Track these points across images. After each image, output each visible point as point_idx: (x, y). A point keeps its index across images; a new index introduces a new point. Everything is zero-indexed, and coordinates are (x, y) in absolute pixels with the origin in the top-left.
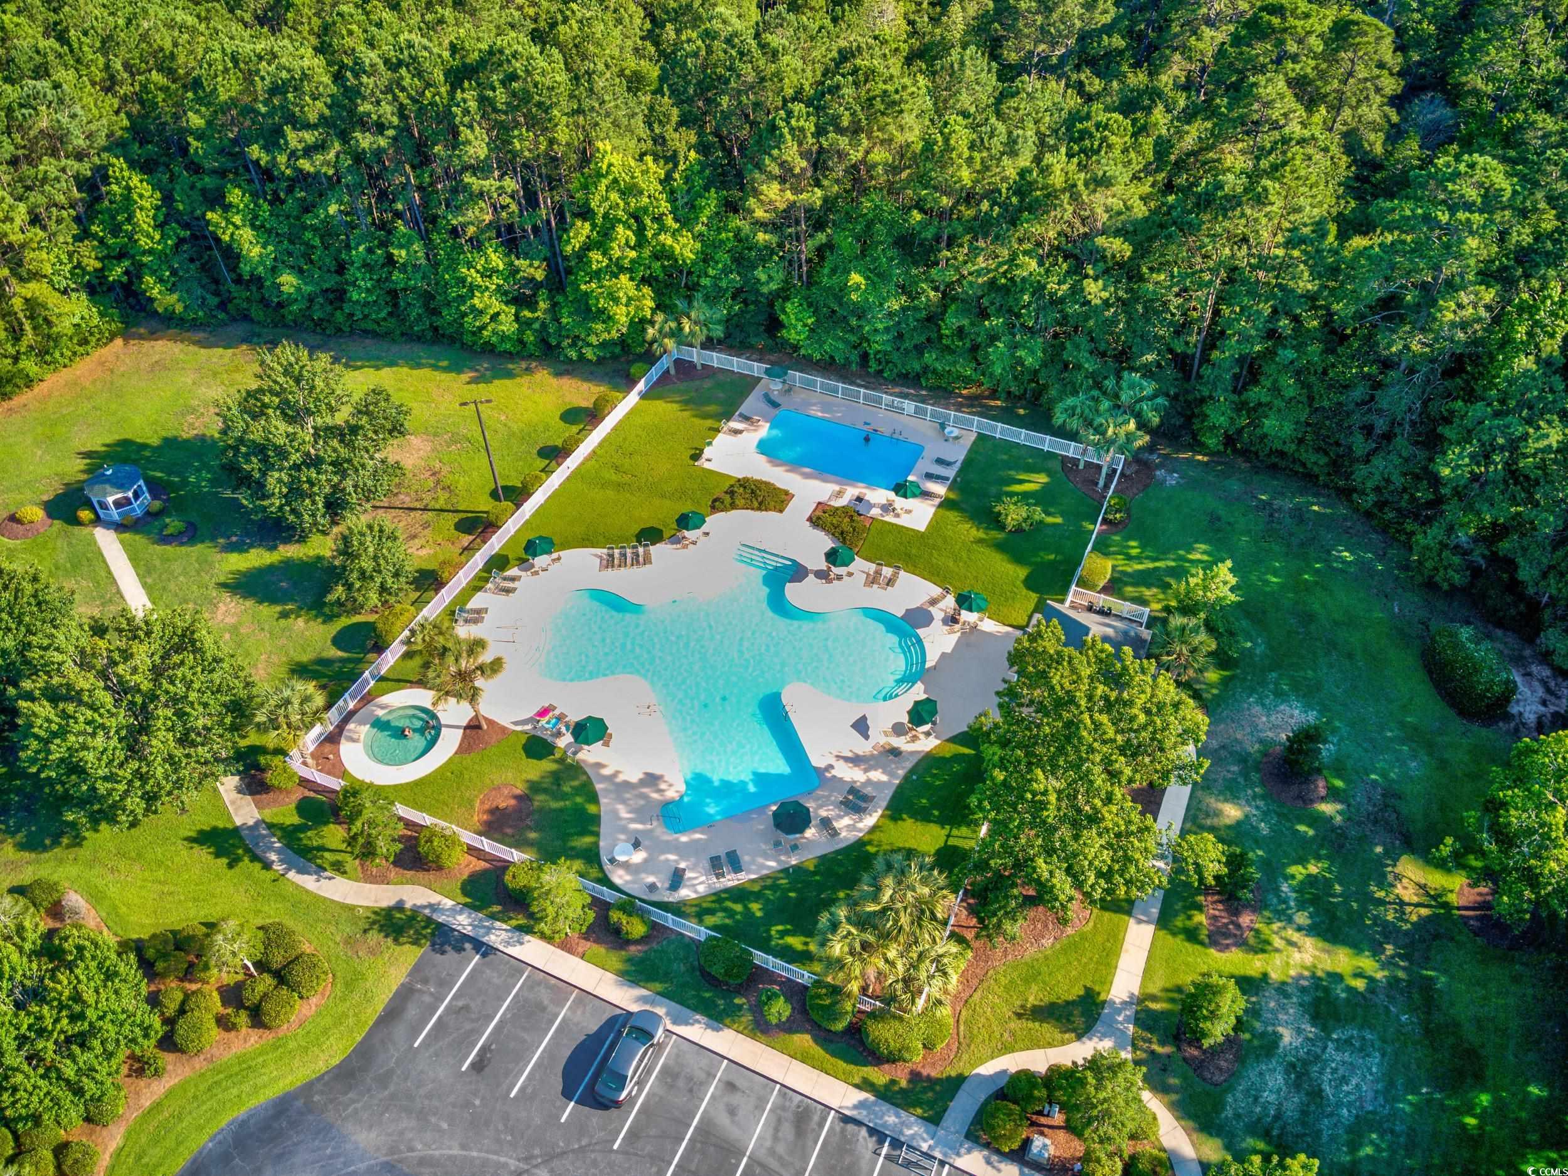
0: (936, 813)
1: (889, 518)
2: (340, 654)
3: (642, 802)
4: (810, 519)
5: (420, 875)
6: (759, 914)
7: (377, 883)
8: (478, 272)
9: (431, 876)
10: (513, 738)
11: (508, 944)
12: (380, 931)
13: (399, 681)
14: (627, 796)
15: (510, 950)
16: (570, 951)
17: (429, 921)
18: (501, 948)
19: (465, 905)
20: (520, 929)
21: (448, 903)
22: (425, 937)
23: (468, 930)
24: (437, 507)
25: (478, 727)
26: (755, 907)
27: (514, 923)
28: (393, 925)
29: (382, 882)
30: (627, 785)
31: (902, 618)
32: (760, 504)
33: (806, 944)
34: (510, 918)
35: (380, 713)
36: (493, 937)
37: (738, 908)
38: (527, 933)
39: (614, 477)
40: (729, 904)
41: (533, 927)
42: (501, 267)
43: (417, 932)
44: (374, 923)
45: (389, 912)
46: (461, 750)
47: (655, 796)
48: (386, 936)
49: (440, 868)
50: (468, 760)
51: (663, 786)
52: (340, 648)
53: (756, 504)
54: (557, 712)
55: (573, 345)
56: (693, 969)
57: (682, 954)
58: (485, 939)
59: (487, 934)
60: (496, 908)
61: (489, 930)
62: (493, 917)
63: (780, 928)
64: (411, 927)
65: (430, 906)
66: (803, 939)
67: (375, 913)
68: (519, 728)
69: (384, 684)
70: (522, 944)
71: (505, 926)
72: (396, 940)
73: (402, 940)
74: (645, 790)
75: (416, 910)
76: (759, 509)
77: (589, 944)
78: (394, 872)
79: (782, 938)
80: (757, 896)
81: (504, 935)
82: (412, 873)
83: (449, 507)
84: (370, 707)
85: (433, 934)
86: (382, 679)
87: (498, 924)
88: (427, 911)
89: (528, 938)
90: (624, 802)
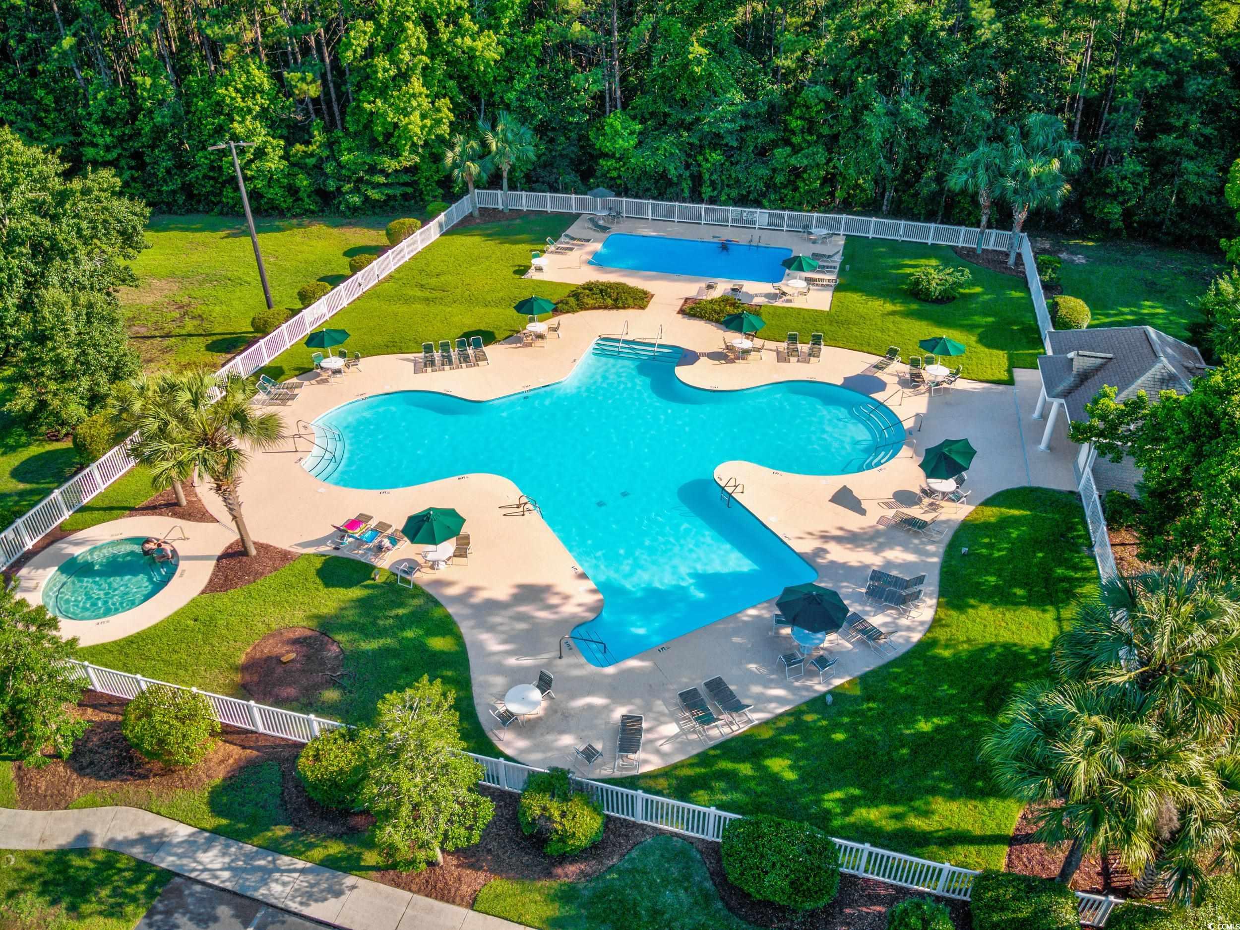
0: (1019, 592)
1: (778, 303)
2: (21, 486)
3: (522, 626)
4: (682, 312)
5: (129, 788)
6: (790, 776)
7: (46, 807)
8: (237, 91)
9: (151, 788)
10: (299, 565)
11: (309, 897)
12: (41, 894)
13: (111, 508)
14: (497, 619)
15: (315, 910)
16: (445, 895)
17: (141, 868)
18: (294, 906)
19: (216, 832)
20: (331, 864)
21: (183, 831)
22: (133, 899)
23: (224, 879)
24: (184, 332)
25: (245, 553)
26: (778, 765)
27: (318, 853)
28: (68, 880)
29: (57, 806)
30: (492, 606)
31: (843, 386)
32: (616, 300)
33: (897, 817)
34: (311, 846)
35: (77, 551)
36: (276, 888)
37: (745, 769)
38: (348, 870)
39: (419, 294)
40: (725, 765)
41: (359, 857)
42: (266, 86)
43: (116, 892)
44: (30, 879)
45: (60, 857)
46: (214, 586)
47: (543, 615)
48: (54, 902)
49: (168, 770)
50: (224, 600)
51: (554, 600)
52: (22, 480)
53: (610, 302)
54: (373, 524)
55: (356, 190)
56: (707, 897)
57: (675, 872)
58: (261, 893)
59: (264, 882)
60: (280, 831)
61: (267, 874)
62: (275, 848)
63: (838, 795)
64: (102, 884)
65: (144, 839)
66: (886, 809)
67: (35, 861)
68: (311, 550)
69: (87, 515)
70: (338, 894)
71: (300, 864)
72: (73, 908)
73: (85, 908)
74: (523, 609)
75: (114, 851)
76: (616, 307)
77: (482, 876)
78: (78, 785)
79: (846, 813)
80: (775, 747)
81: (300, 881)
82: (113, 784)
83: (201, 332)
84: (59, 545)
85: (150, 893)
86: (83, 509)
87: (285, 861)
88: (137, 851)
89: (350, 880)
90: (491, 629)
